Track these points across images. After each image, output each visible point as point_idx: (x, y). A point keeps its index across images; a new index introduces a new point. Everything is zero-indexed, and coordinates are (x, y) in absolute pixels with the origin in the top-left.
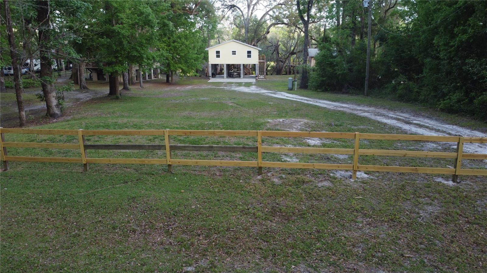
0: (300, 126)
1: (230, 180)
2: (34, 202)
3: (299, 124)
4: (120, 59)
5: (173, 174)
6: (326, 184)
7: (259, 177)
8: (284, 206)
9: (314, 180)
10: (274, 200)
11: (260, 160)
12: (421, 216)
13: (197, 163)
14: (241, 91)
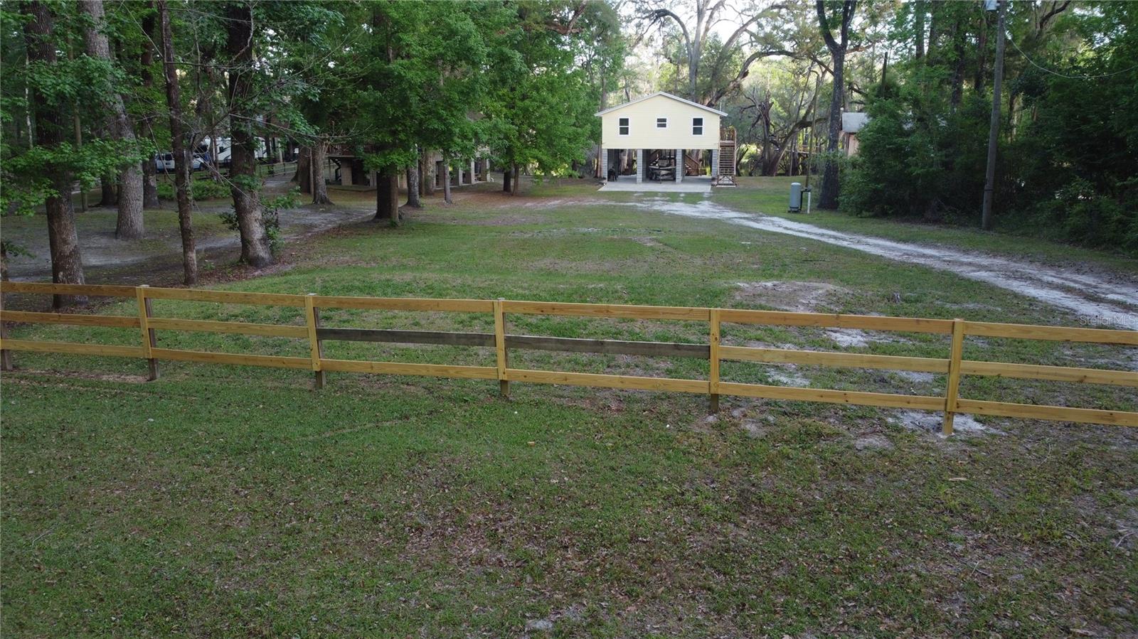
0: (816, 298)
1: (641, 422)
2: (209, 453)
3: (814, 296)
4: (402, 136)
5: (511, 402)
6: (876, 442)
7: (711, 419)
8: (770, 490)
9: (846, 433)
10: (746, 475)
11: (715, 379)
12: (1121, 534)
13: (566, 380)
14: (676, 213)
